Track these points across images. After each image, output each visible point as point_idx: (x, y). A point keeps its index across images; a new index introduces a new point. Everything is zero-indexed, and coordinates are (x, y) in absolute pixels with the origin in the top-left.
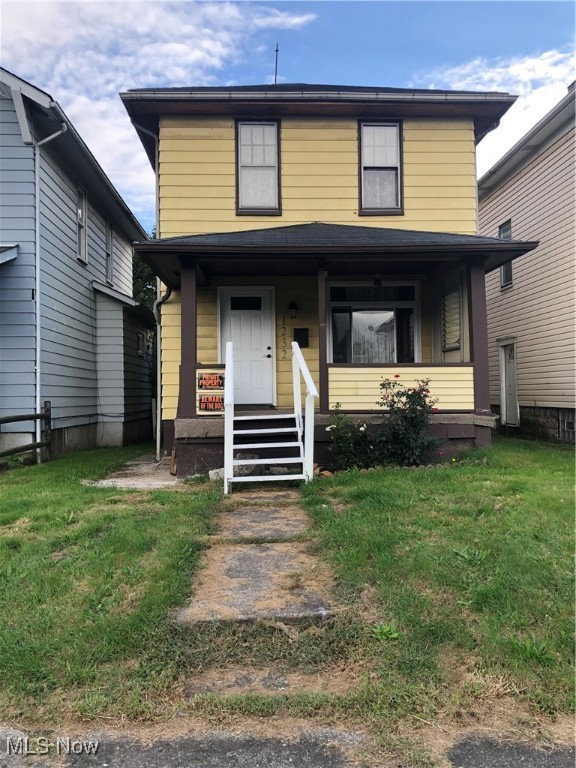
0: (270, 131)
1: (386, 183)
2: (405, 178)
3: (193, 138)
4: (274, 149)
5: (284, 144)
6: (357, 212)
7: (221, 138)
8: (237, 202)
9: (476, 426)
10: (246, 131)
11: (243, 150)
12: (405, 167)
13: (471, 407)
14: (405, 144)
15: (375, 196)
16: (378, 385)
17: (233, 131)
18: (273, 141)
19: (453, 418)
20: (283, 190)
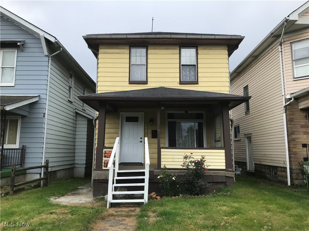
0: (144, 50)
1: (191, 71)
2: (199, 69)
3: (112, 53)
4: (145, 58)
5: (149, 56)
6: (179, 83)
7: (124, 53)
8: (129, 79)
9: (226, 176)
10: (133, 50)
11: (132, 58)
12: (199, 65)
13: (224, 168)
14: (199, 55)
15: (187, 76)
16: (182, 157)
17: (128, 50)
18: (145, 55)
19: (216, 173)
20: (148, 74)
